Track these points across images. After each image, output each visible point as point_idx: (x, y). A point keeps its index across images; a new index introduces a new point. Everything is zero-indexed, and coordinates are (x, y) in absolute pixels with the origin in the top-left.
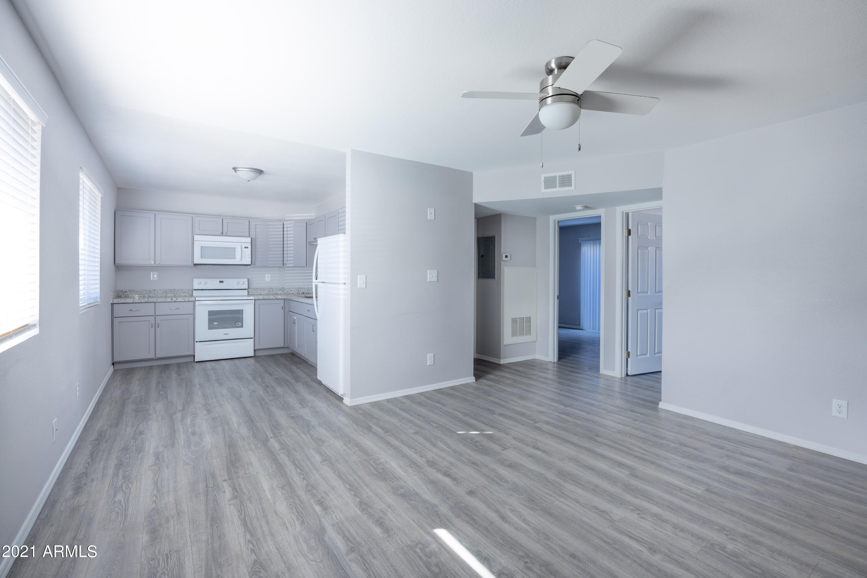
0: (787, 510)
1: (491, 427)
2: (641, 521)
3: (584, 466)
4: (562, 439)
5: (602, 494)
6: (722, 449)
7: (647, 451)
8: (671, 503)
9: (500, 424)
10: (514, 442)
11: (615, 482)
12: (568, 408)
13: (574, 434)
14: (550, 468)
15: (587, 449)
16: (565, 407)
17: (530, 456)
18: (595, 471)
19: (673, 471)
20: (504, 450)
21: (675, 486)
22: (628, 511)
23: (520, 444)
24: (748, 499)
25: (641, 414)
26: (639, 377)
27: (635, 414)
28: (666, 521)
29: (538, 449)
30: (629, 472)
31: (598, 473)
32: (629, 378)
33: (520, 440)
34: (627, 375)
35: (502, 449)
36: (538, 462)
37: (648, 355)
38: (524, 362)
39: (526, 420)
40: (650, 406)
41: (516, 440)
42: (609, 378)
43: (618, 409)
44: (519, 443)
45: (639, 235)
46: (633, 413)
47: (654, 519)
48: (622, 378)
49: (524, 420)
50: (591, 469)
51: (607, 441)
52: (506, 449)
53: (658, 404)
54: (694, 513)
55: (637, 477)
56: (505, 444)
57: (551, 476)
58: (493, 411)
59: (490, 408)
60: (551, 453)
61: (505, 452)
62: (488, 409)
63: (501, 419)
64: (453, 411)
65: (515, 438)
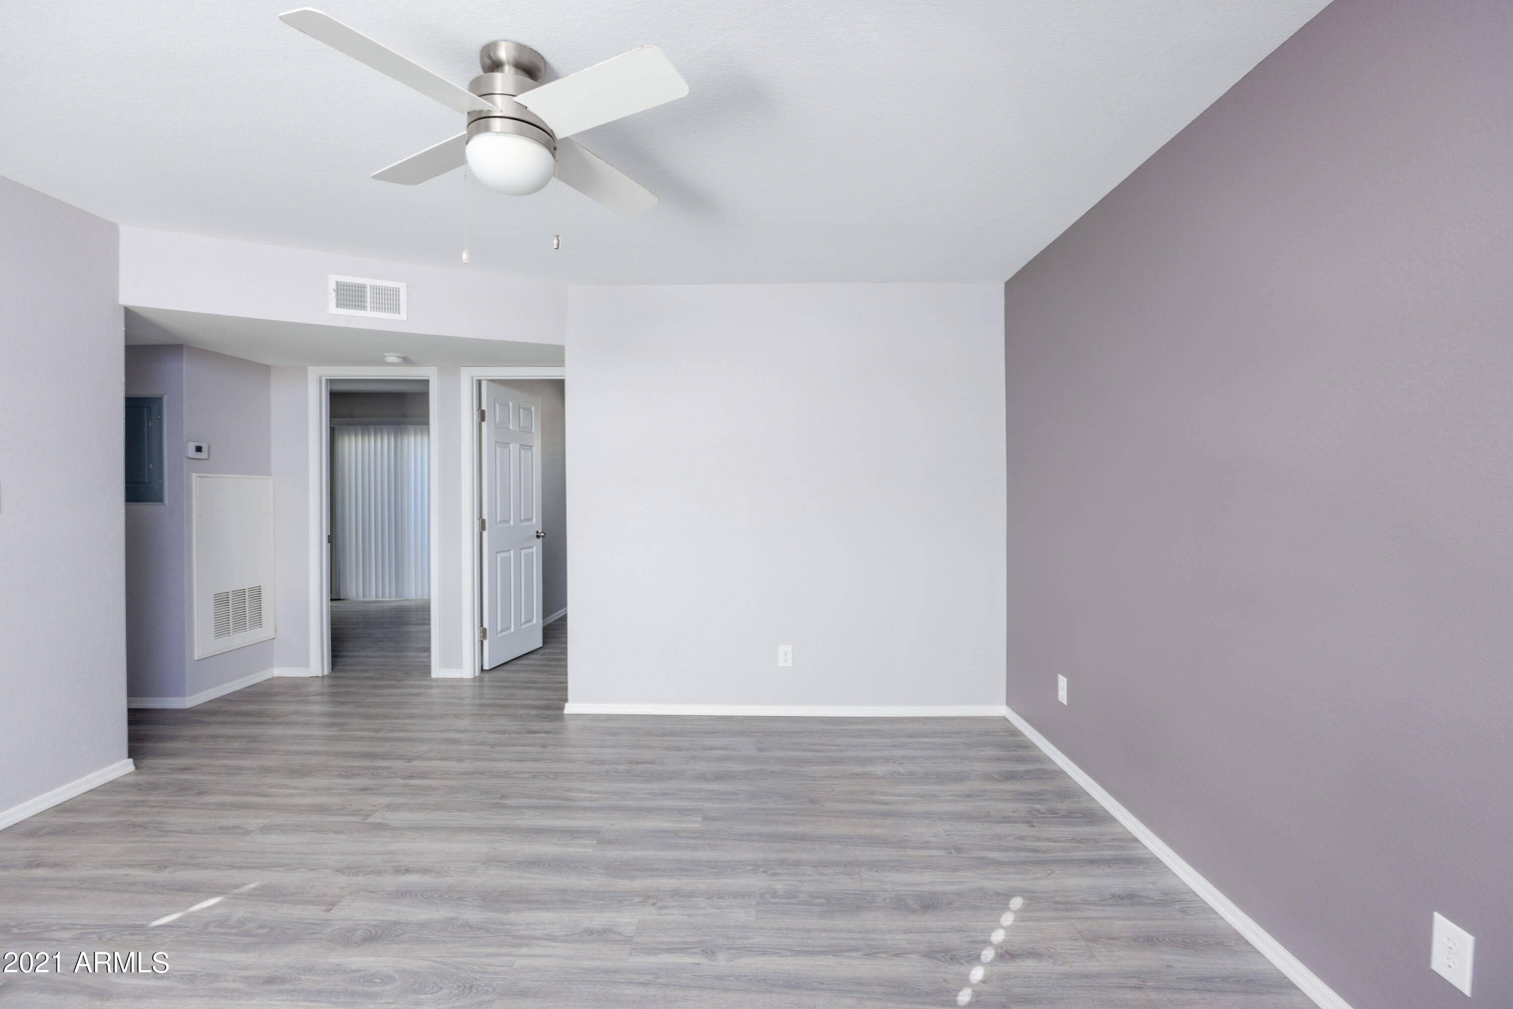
0: (791, 804)
1: (258, 868)
2: (665, 914)
3: (520, 863)
4: (443, 829)
5: (582, 902)
6: (680, 750)
7: (596, 793)
8: (679, 861)
9: (279, 853)
10: (343, 880)
11: (585, 868)
12: (415, 763)
13: (461, 811)
14: (460, 899)
15: (504, 830)
16: (408, 762)
17: (403, 894)
18: (543, 864)
19: (650, 810)
20: (331, 909)
21: (666, 832)
22: (637, 907)
23: (361, 879)
24: (751, 809)
25: (546, 732)
26: (504, 670)
27: (537, 735)
28: (692, 894)
29: (407, 871)
30: (594, 840)
31: (549, 865)
32: (487, 676)
33: (357, 870)
34: (482, 670)
35: (324, 908)
36: (426, 899)
37: (512, 629)
38: (248, 690)
39: (341, 819)
40: (550, 716)
41: (346, 873)
42: (454, 685)
43: (506, 736)
44: (357, 876)
45: (496, 423)
46: (533, 735)
47: (677, 901)
48: (475, 678)
49: (333, 820)
50: (534, 864)
51: (527, 801)
52: (333, 904)
53: (562, 708)
54: (715, 862)
55: (610, 842)
56: (325, 895)
57: (473, 915)
58: (239, 827)
59: (224, 822)
60: (442, 867)
61: (336, 913)
62: (222, 828)
63: (275, 838)
64: (110, 872)
65: (340, 871)
